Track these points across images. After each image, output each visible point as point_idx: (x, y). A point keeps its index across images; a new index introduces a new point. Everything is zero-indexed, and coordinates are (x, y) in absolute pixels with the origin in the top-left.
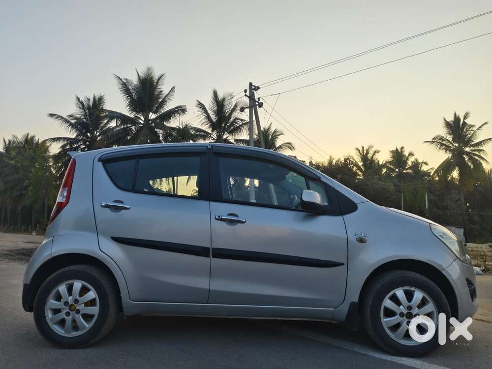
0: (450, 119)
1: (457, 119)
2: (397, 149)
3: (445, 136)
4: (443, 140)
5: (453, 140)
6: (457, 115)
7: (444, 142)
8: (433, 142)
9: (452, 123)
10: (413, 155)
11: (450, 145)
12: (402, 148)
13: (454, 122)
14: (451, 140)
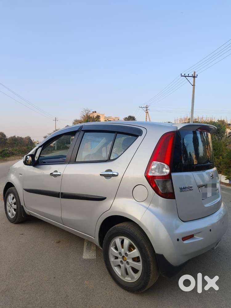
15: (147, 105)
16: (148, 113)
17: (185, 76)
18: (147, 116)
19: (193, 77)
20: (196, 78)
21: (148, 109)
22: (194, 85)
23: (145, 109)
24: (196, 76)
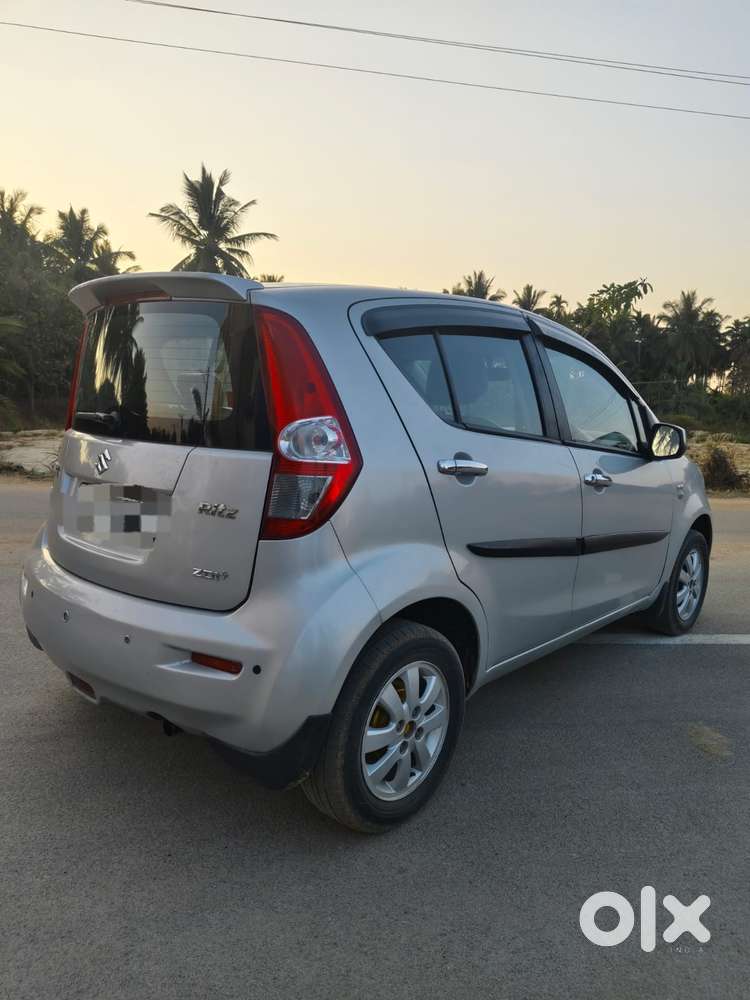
0: (196, 177)
1: (207, 181)
2: (71, 211)
3: (184, 210)
4: (182, 218)
5: (200, 222)
6: (208, 172)
7: (182, 222)
8: (165, 219)
9: (198, 186)
10: (106, 234)
11: (194, 231)
12: (84, 212)
13: (201, 185)
14: (195, 221)
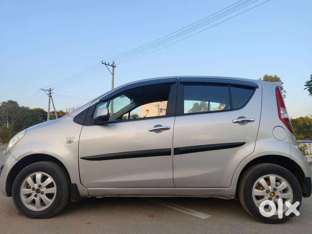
15: (50, 88)
16: (51, 97)
17: (106, 64)
18: (50, 101)
19: (113, 66)
20: (115, 68)
21: (51, 92)
22: (113, 74)
23: (48, 93)
24: (115, 66)
